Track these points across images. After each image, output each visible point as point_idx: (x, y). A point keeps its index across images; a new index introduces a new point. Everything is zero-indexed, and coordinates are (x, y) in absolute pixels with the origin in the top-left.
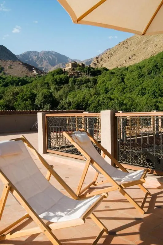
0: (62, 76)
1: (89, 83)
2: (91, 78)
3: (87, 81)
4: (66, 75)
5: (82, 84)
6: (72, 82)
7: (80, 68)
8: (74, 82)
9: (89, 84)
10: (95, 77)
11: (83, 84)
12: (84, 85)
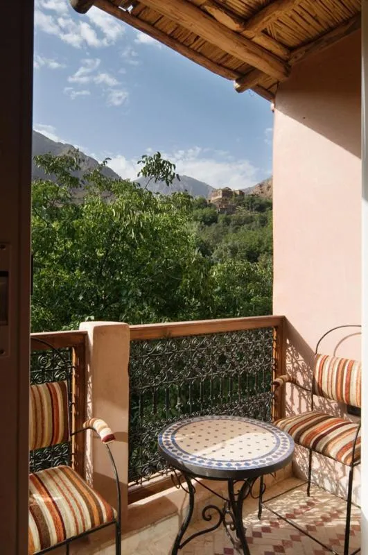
0: (207, 211)
1: (254, 223)
2: (256, 215)
3: (250, 220)
4: (212, 209)
5: (240, 225)
6: (223, 222)
7: (237, 198)
8: (227, 221)
9: (253, 225)
10: (263, 214)
11: (243, 224)
12: (245, 225)
